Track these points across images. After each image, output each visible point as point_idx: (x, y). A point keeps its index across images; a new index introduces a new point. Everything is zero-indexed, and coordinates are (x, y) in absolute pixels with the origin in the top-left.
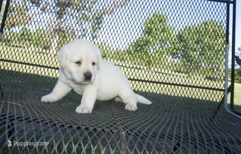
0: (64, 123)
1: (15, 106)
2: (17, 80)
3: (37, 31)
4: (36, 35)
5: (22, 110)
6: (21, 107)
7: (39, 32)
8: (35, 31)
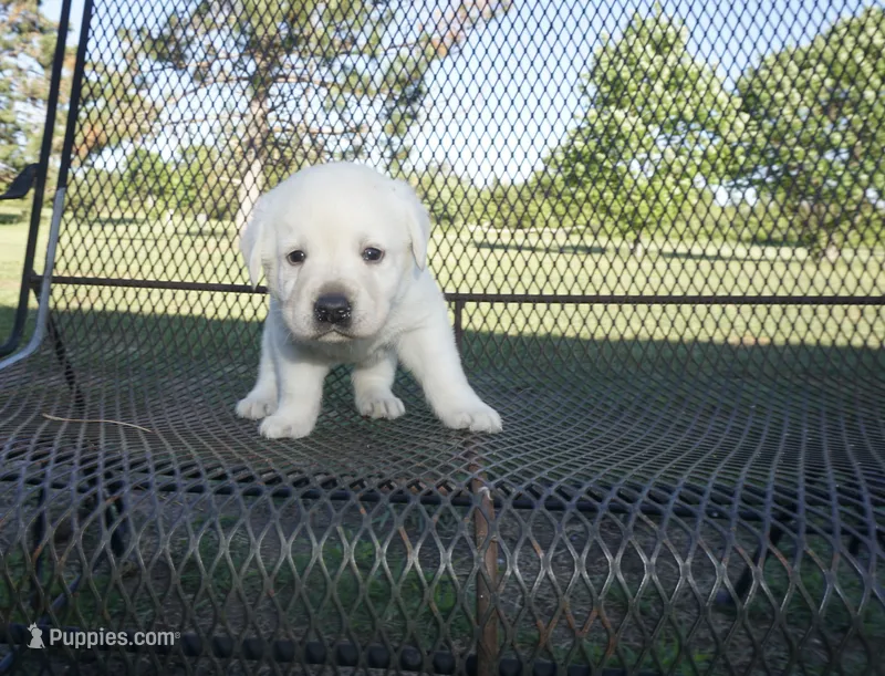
0: (281, 473)
1: (121, 432)
2: (122, 343)
3: (184, 154)
4: (183, 169)
5: (146, 443)
6: (140, 432)
7: (190, 157)
8: (178, 156)
